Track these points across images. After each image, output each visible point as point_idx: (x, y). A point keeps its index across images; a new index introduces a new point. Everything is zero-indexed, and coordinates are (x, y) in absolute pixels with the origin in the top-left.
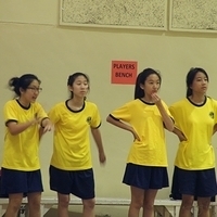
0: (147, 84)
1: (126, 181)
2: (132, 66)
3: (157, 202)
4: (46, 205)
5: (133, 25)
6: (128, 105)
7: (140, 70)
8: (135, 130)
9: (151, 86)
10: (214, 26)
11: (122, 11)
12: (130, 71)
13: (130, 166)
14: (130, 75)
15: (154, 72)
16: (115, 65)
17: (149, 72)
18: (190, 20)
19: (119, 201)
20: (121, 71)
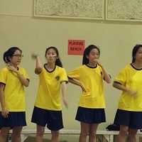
0: (91, 55)
1: (77, 118)
2: (81, 43)
3: (98, 132)
4: (25, 135)
5: (82, 16)
6: (78, 68)
7: (86, 46)
8: (83, 85)
9: (93, 57)
10: (135, 17)
11: (75, 7)
12: (80, 46)
13: (80, 109)
14: (80, 49)
15: (95, 47)
16: (70, 42)
17: (92, 47)
18: (119, 13)
19: (73, 131)
20: (74, 46)
